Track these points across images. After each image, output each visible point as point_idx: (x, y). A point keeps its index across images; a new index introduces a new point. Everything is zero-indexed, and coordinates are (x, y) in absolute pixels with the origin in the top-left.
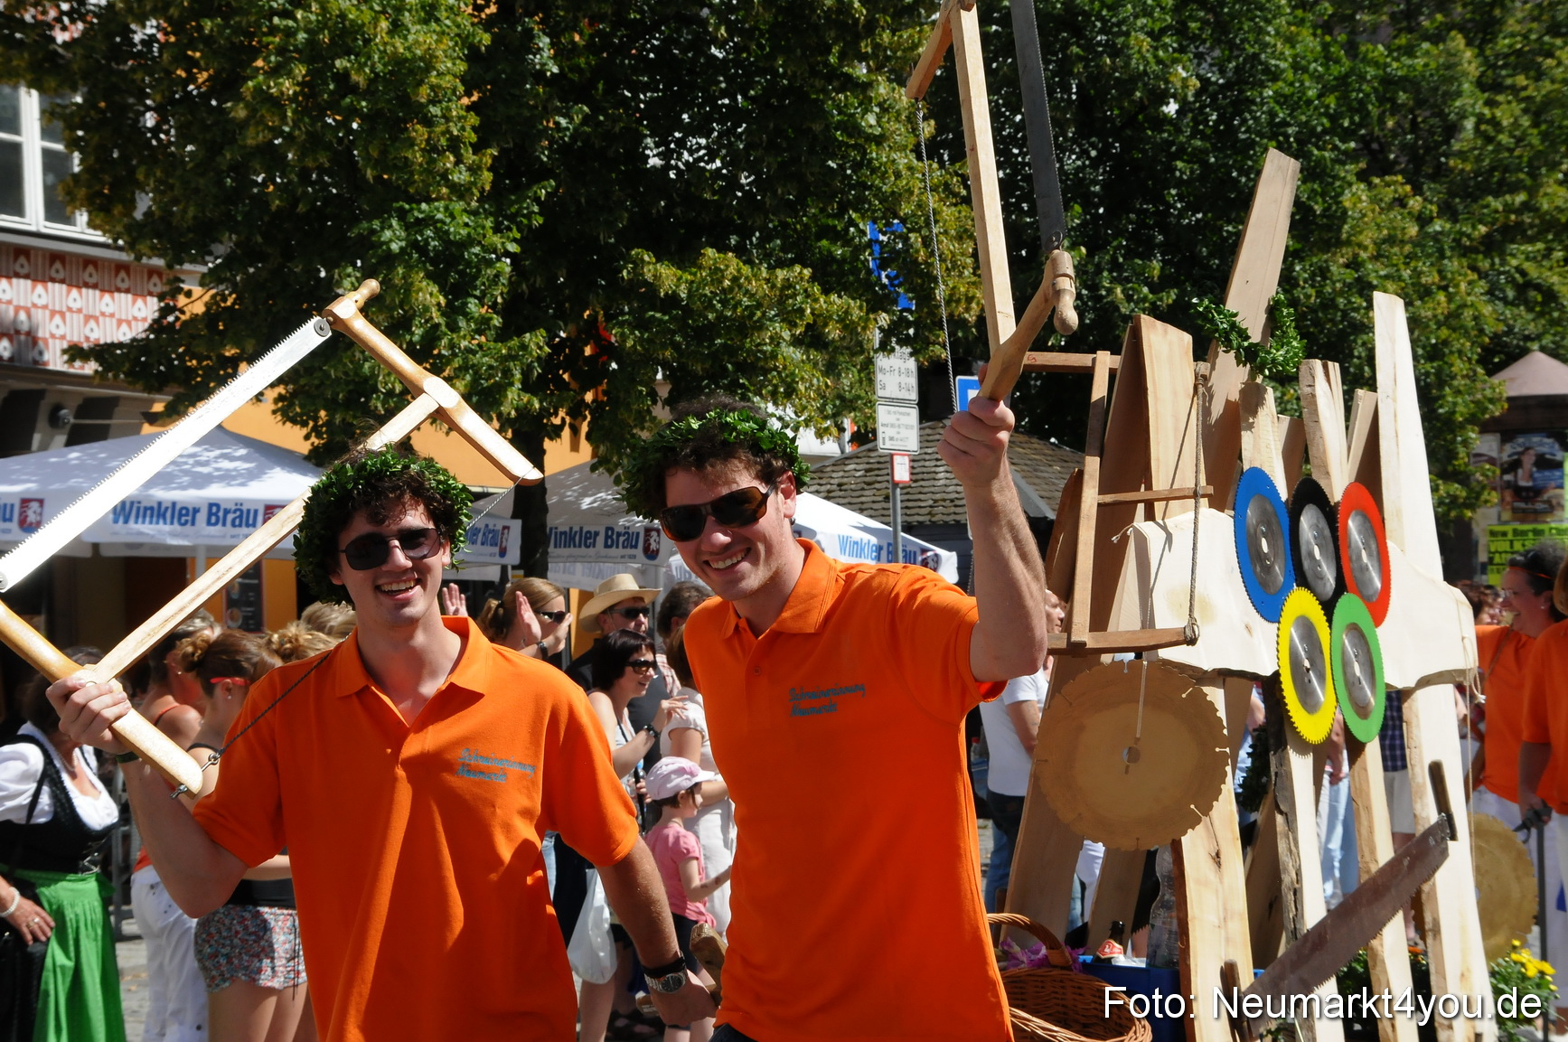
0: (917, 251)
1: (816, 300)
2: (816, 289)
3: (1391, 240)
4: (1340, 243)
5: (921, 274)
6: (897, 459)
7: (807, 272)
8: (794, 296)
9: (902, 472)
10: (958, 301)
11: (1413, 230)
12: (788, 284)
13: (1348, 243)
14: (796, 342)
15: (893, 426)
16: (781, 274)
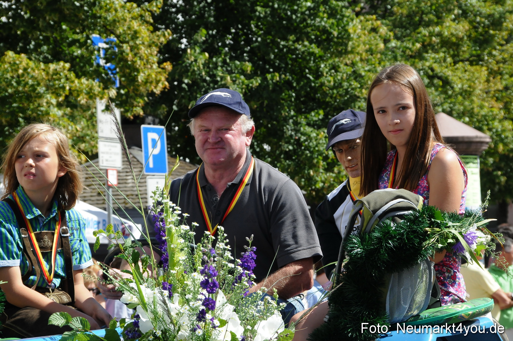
0: (128, 54)
1: (73, 82)
2: (72, 75)
3: (370, 51)
4: (347, 52)
5: (129, 67)
6: (110, 172)
7: (68, 65)
8: (59, 79)
9: (113, 179)
10: (151, 83)
11: (382, 46)
12: (56, 72)
13: (352, 52)
14: (59, 105)
15: (107, 153)
16: (52, 66)
